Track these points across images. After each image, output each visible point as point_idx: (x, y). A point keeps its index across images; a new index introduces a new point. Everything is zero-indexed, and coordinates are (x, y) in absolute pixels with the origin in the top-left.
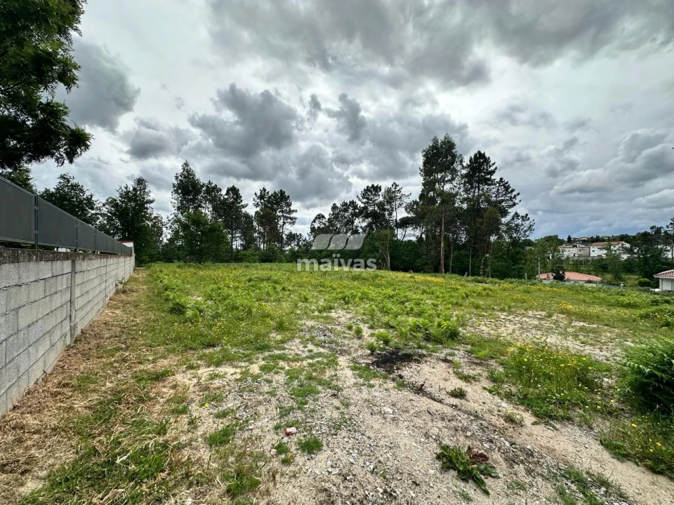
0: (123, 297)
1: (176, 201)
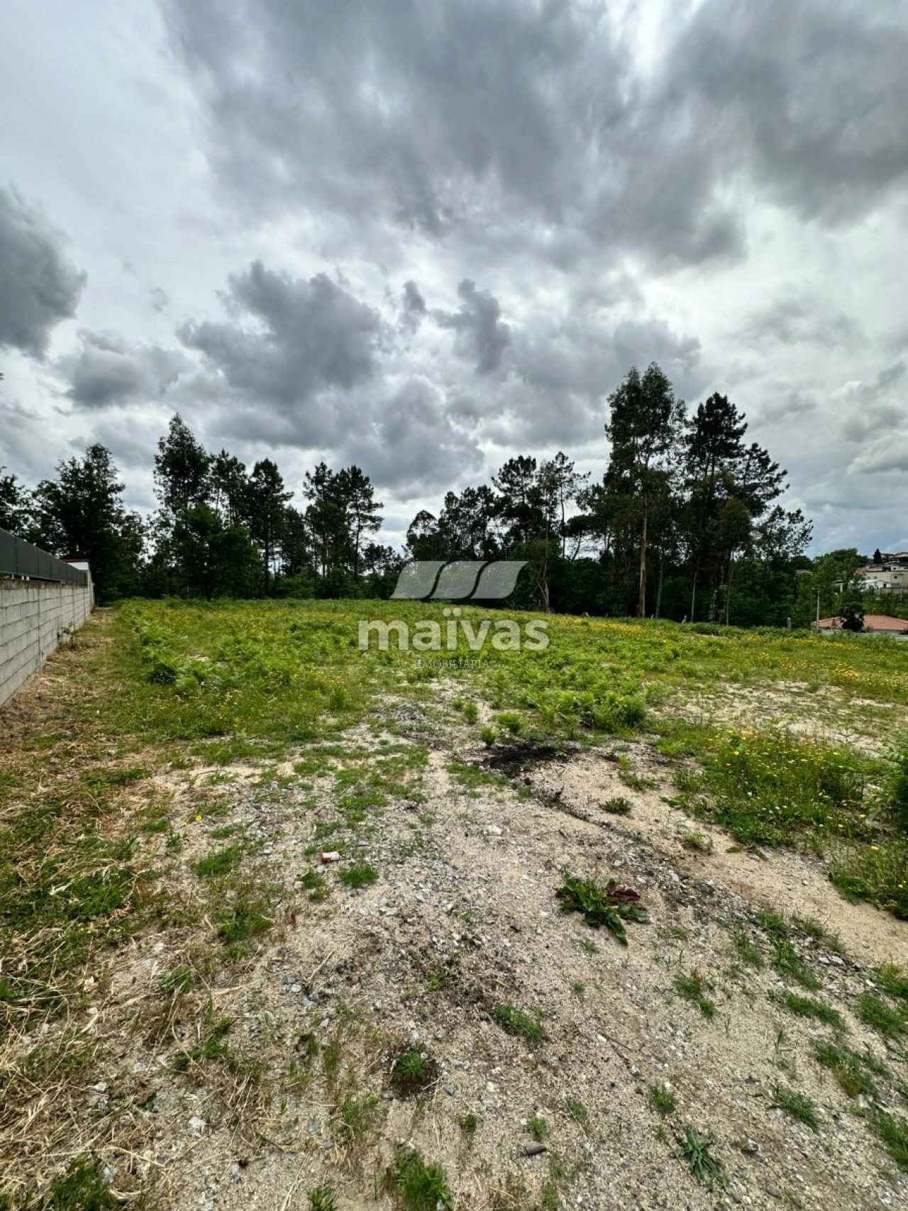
0: (71, 655)
1: (162, 489)
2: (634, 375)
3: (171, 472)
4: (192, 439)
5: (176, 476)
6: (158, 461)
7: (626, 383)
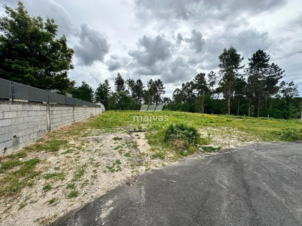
1: (116, 88)
2: (225, 50)
3: (117, 85)
4: (122, 78)
5: (118, 85)
6: (115, 82)
7: (223, 53)
